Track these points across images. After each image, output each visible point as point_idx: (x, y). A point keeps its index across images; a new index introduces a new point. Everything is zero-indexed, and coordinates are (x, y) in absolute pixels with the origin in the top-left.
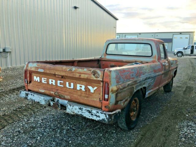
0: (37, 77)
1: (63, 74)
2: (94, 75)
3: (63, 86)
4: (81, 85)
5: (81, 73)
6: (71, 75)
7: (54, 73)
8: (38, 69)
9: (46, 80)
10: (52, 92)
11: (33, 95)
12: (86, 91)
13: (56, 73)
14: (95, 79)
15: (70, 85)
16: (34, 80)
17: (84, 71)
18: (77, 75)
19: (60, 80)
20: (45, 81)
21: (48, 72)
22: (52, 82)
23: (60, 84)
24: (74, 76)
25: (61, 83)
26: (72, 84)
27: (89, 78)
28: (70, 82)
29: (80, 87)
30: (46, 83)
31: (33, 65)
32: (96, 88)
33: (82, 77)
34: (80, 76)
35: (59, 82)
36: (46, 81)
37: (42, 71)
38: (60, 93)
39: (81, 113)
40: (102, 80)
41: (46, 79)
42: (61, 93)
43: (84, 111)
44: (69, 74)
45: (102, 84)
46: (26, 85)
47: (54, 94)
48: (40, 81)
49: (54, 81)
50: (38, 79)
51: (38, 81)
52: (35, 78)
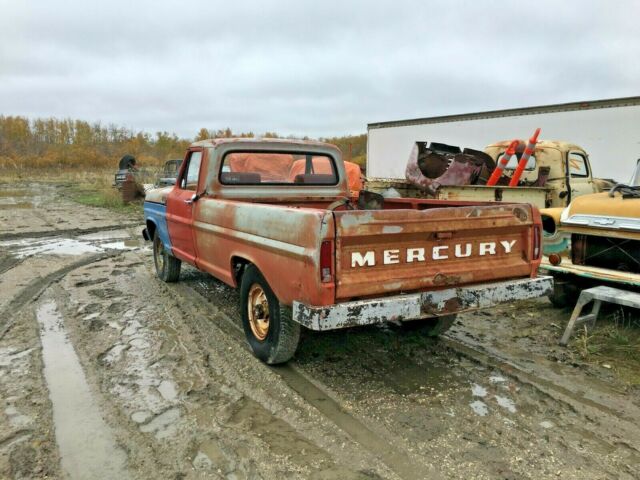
1: (459, 226)
2: (518, 217)
3: (446, 257)
4: (487, 244)
5: (496, 218)
7: (434, 230)
8: (382, 228)
9: (396, 254)
10: (425, 280)
11: (382, 305)
13: (441, 229)
14: (521, 223)
15: (464, 251)
16: (353, 265)
17: (501, 213)
19: (440, 245)
20: (392, 259)
21: (417, 229)
22: (415, 256)
23: (440, 255)
25: (441, 252)
26: (469, 247)
27: (512, 224)
28: (464, 242)
29: (487, 248)
30: (397, 262)
31: (358, 219)
32: (514, 242)
33: (500, 225)
34: (494, 223)
35: (436, 249)
36: (397, 257)
37: (397, 230)
38: (448, 274)
40: (531, 223)
41: (397, 251)
42: (451, 273)
45: (530, 231)
46: (330, 288)
47: (432, 283)
48: (376, 262)
49: (422, 251)
50: (370, 258)
51: (370, 264)
52: (356, 258)
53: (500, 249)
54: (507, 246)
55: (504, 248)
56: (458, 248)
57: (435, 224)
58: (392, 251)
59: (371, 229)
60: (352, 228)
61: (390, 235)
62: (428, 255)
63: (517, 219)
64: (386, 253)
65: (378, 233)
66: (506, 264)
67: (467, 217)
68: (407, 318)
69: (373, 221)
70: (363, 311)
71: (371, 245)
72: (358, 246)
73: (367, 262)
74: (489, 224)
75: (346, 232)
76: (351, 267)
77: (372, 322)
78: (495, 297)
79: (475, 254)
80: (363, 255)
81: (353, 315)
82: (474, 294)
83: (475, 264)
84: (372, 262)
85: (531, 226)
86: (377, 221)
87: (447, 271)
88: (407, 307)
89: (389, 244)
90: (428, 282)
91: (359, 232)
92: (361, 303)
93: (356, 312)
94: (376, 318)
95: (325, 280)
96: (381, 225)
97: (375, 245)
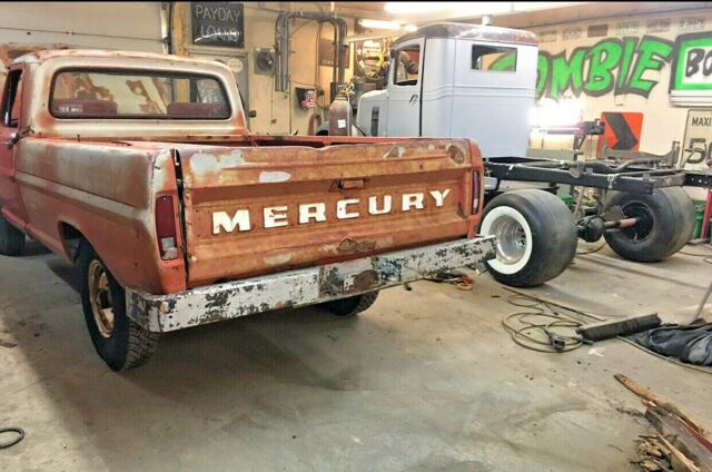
1: (370, 172)
2: (453, 157)
3: (356, 215)
4: (412, 195)
5: (423, 159)
6: (398, 171)
7: (337, 176)
9: (283, 212)
10: (327, 248)
12: (425, 207)
14: (457, 166)
15: (380, 205)
16: (216, 231)
17: (430, 152)
19: (346, 198)
20: (276, 220)
21: (312, 176)
22: (312, 215)
23: (348, 211)
24: (408, 172)
25: (349, 209)
26: (388, 200)
27: (444, 168)
28: (379, 194)
29: (412, 200)
30: (285, 223)
31: (218, 161)
32: (447, 192)
33: (428, 170)
34: (421, 167)
35: (342, 204)
36: (285, 216)
37: (283, 177)
38: (358, 238)
39: (442, 265)
40: (469, 165)
41: (285, 208)
42: (365, 237)
43: (449, 255)
44: (391, 169)
45: (468, 177)
46: (176, 268)
47: (336, 252)
48: (253, 226)
49: (321, 207)
50: (243, 219)
51: (242, 229)
52: (221, 219)
53: (429, 201)
54: (439, 197)
55: (435, 200)
56: (373, 202)
57: (339, 167)
58: (277, 209)
59: (240, 177)
60: (209, 175)
61: (270, 184)
62: (331, 212)
63: (451, 161)
64: (267, 212)
65: (252, 182)
66: (436, 221)
67: (385, 156)
68: (300, 303)
69: (244, 164)
70: (230, 299)
71: (244, 201)
72: (222, 203)
73: (238, 225)
74: (415, 168)
75: (201, 182)
76: (213, 234)
77: (245, 313)
78: (422, 268)
79: (397, 210)
80: (232, 215)
81: (214, 305)
82: (394, 263)
83: (397, 222)
84: (245, 226)
85: (469, 169)
86: (252, 164)
87: (358, 235)
88: (299, 287)
89: (271, 199)
90: (330, 251)
91: (222, 181)
92: (227, 287)
93: (221, 300)
94: (252, 307)
95: (167, 257)
96: (257, 170)
97: (250, 200)
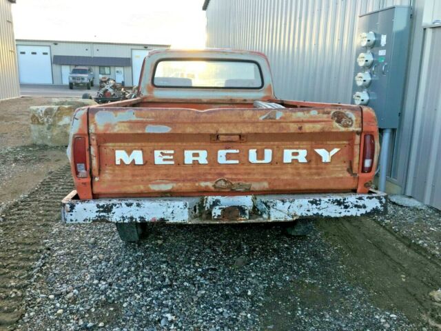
0: (129, 153)
1: (245, 130)
2: (339, 122)
3: (237, 162)
4: (295, 151)
5: (303, 122)
6: (273, 131)
7: (213, 131)
8: (144, 128)
9: (170, 155)
10: (203, 184)
11: (138, 205)
12: (309, 161)
14: (343, 129)
16: (118, 162)
17: (311, 117)
18: (293, 128)
19: (226, 148)
20: (164, 160)
21: (189, 130)
22: (195, 159)
23: (228, 159)
24: (285, 132)
26: (268, 152)
27: (326, 130)
28: (259, 147)
29: (294, 155)
30: (172, 163)
31: (116, 116)
32: (336, 150)
33: (307, 131)
34: (300, 128)
35: (222, 154)
36: (172, 157)
37: (166, 129)
38: (232, 179)
39: (315, 211)
40: (359, 129)
41: (172, 152)
42: (239, 180)
43: (323, 205)
44: (266, 128)
46: (85, 184)
47: (213, 189)
49: (203, 154)
50: (138, 157)
51: (136, 163)
52: (121, 155)
53: (313, 158)
54: (325, 155)
56: (252, 153)
57: (214, 125)
58: (165, 152)
61: (155, 135)
62: (212, 158)
63: (337, 124)
64: (157, 153)
65: (140, 132)
66: (319, 174)
67: (261, 118)
68: (171, 221)
70: (114, 209)
71: (139, 144)
72: (122, 144)
73: (134, 161)
76: (116, 165)
77: (126, 221)
79: (277, 161)
81: (102, 211)
82: (266, 204)
83: (277, 172)
84: (139, 161)
85: (358, 133)
86: (139, 119)
87: (234, 177)
90: (207, 187)
91: (116, 130)
92: (114, 201)
93: (108, 209)
94: (132, 218)
95: (80, 175)
96: (144, 124)
97: (143, 144)
